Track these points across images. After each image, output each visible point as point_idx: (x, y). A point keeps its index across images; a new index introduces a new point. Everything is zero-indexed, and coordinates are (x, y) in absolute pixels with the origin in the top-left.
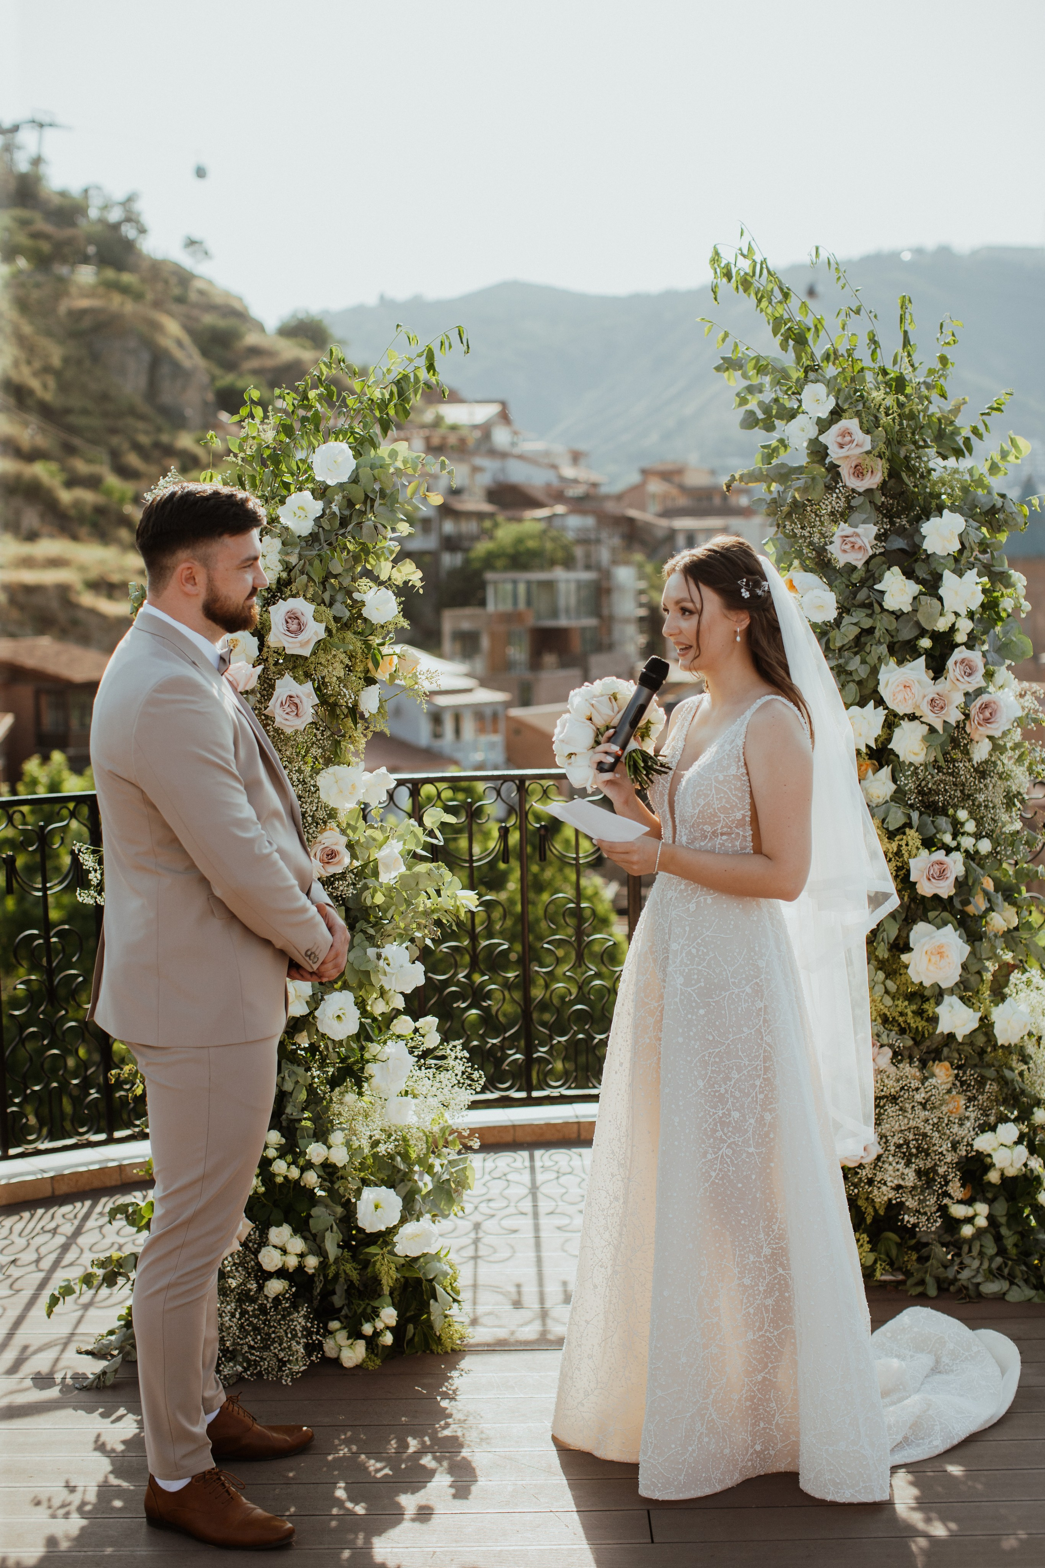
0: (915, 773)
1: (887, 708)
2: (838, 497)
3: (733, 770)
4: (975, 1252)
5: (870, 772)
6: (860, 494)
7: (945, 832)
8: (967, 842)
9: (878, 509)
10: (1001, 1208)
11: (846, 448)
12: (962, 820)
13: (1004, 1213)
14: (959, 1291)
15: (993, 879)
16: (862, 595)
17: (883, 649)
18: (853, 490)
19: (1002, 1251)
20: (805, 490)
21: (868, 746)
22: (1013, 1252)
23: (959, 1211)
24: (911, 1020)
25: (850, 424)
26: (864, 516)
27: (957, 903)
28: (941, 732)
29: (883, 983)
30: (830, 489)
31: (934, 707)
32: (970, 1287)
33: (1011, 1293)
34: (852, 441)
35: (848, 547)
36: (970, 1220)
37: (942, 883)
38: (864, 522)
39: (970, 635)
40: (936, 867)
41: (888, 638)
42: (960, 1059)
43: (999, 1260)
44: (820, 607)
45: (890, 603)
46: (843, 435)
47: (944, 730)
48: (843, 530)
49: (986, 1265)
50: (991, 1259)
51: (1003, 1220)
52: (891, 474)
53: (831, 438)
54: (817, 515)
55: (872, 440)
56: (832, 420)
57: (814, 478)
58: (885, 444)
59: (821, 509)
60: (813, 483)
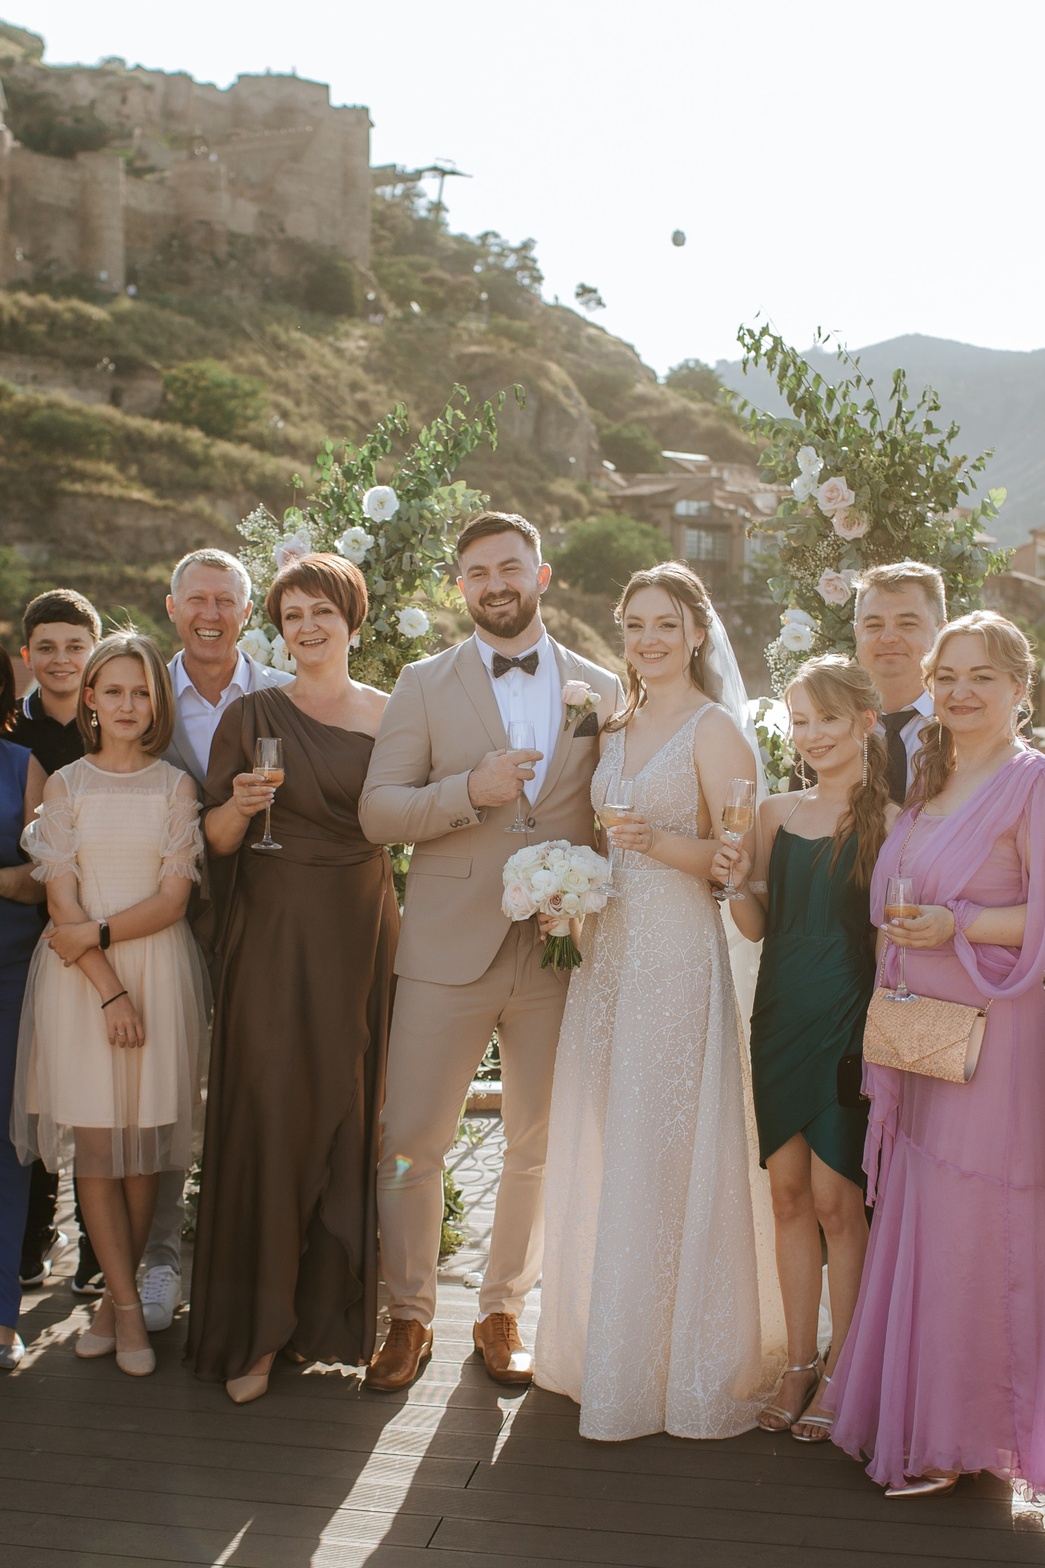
2: (827, 545)
6: (849, 542)
11: (833, 502)
18: (844, 539)
20: (798, 536)
25: (839, 482)
26: (850, 562)
30: (823, 536)
34: (837, 497)
35: (831, 588)
38: (848, 568)
44: (798, 638)
46: (832, 491)
48: (827, 574)
52: (876, 526)
53: (821, 493)
54: (813, 560)
55: (857, 495)
56: (823, 478)
57: (809, 527)
58: (871, 499)
59: (816, 554)
60: (807, 531)
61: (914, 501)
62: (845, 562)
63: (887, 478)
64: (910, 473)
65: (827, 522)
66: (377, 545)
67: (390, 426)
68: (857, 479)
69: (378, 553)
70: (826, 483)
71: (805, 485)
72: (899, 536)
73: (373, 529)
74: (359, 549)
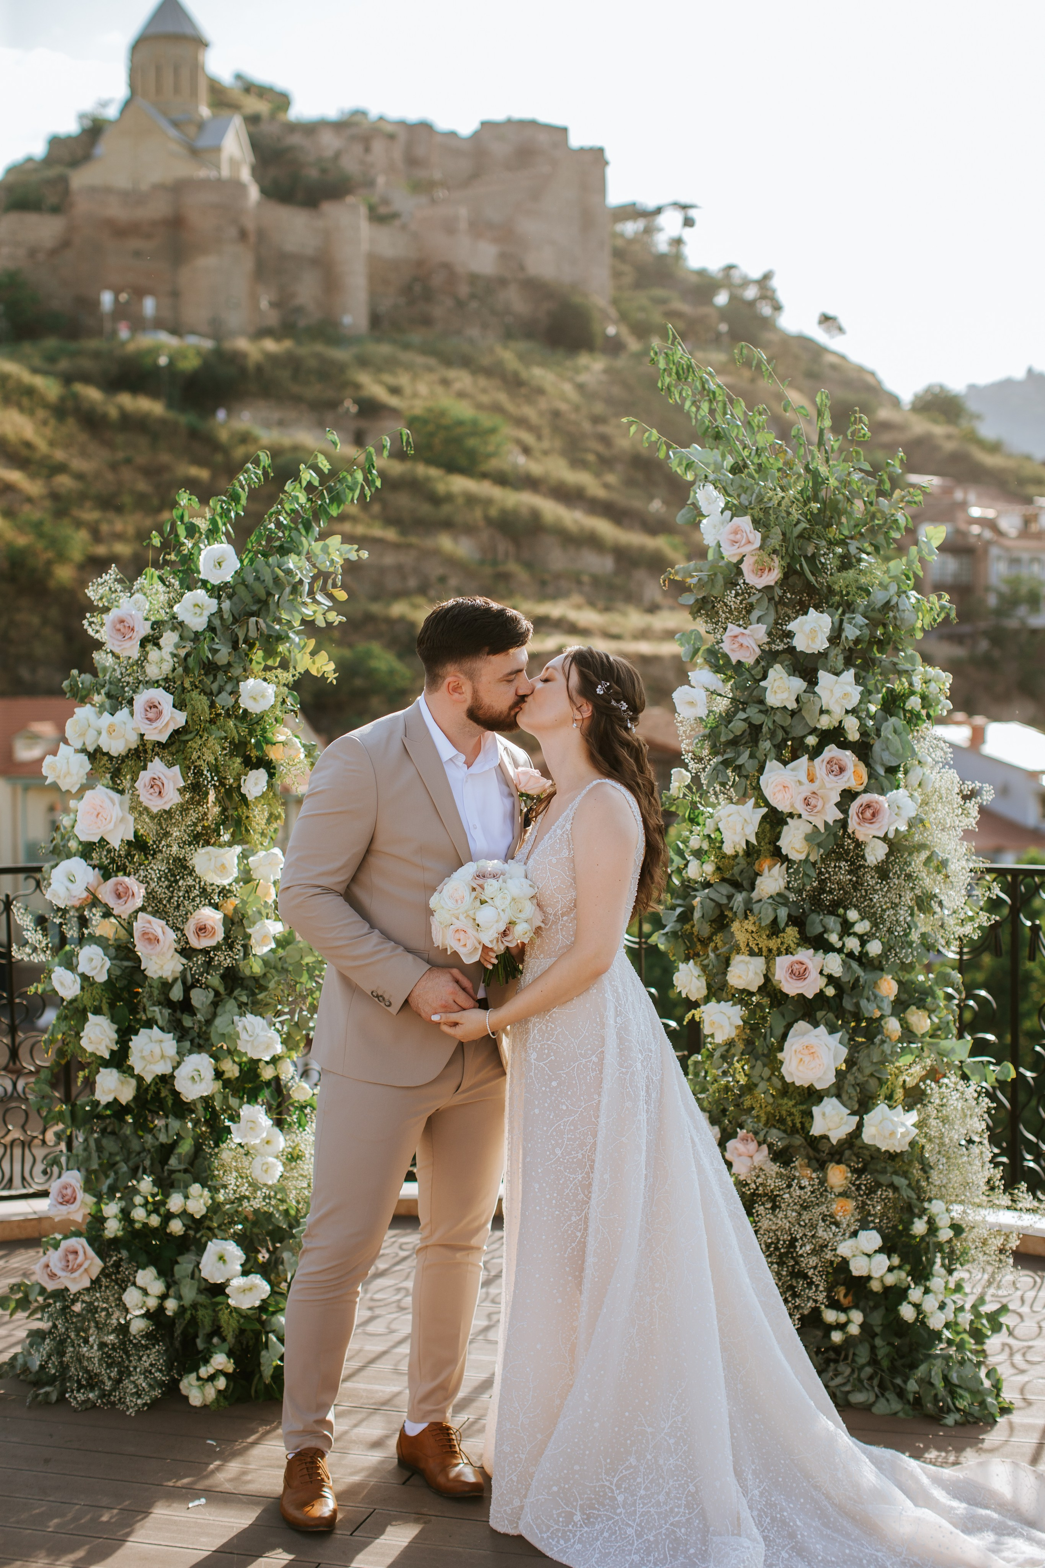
0: (797, 872)
1: (767, 804)
2: (737, 595)
4: (849, 1361)
5: (765, 870)
6: (760, 591)
7: (832, 932)
8: (852, 944)
9: (775, 604)
10: (879, 1317)
11: (739, 546)
12: (851, 921)
13: (880, 1323)
15: (900, 983)
16: (756, 692)
17: (769, 746)
18: (753, 588)
19: (874, 1361)
20: (701, 585)
21: (747, 842)
22: (885, 1364)
23: (830, 1316)
24: (797, 1120)
25: (745, 522)
26: (761, 613)
27: (845, 1005)
28: (823, 831)
29: (769, 1079)
30: (731, 584)
31: (808, 804)
32: (839, 1394)
33: (878, 1405)
34: (742, 540)
36: (842, 1327)
37: (803, 982)
38: (759, 620)
39: (862, 732)
40: (796, 967)
41: (779, 736)
42: (858, 1163)
43: (869, 1370)
44: (691, 703)
45: (775, 699)
46: (736, 532)
47: (826, 830)
48: (731, 630)
49: (855, 1376)
50: (860, 1369)
51: (878, 1330)
52: (791, 571)
53: (726, 536)
54: (724, 612)
55: (764, 537)
56: (727, 518)
57: (715, 574)
58: (783, 541)
59: (726, 605)
60: (712, 579)
62: (754, 614)
65: (735, 568)
66: (220, 610)
68: (772, 517)
69: (222, 618)
70: (729, 525)
71: (715, 527)
72: (816, 581)
73: (216, 591)
74: (201, 615)
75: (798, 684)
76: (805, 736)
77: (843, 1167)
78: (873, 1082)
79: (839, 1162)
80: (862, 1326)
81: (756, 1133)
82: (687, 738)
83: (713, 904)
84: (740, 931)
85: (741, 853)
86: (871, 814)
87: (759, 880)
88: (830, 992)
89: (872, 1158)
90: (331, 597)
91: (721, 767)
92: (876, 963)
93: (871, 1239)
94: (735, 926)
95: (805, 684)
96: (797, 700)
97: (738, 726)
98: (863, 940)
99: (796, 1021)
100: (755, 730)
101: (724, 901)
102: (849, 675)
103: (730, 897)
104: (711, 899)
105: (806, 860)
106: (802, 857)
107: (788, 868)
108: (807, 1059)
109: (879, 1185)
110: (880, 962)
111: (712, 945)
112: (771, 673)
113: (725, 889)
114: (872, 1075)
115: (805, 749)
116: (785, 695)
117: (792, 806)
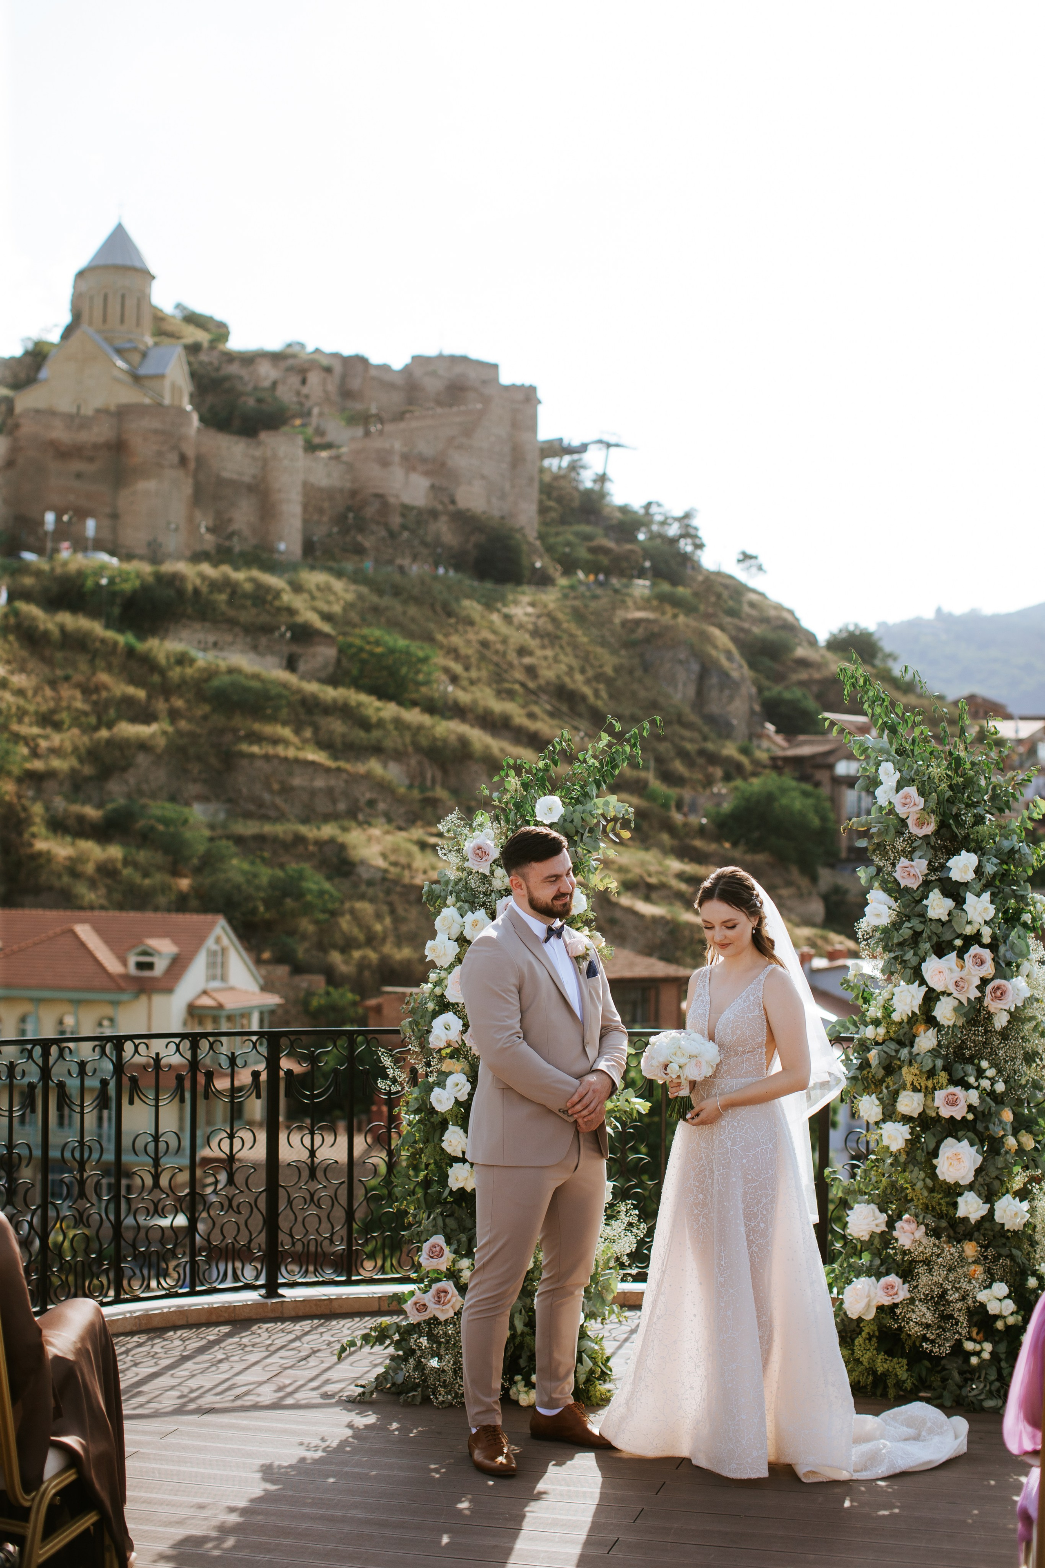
0: (947, 1033)
1: (927, 986)
2: (904, 841)
3: (757, 1013)
4: (982, 1379)
5: (922, 1032)
6: (920, 838)
7: (971, 1076)
8: (985, 1083)
9: (933, 847)
10: (1002, 1348)
11: (908, 806)
12: (984, 1068)
13: (1003, 1351)
14: (969, 1405)
15: (1014, 1113)
16: (918, 909)
17: (928, 946)
18: (916, 836)
21: (913, 1012)
23: (969, 1346)
24: (944, 1208)
25: (912, 790)
26: (922, 853)
27: (980, 1127)
28: (966, 1004)
29: (924, 1180)
30: (900, 833)
31: (958, 986)
32: (975, 1402)
34: (910, 803)
35: (908, 875)
36: (978, 1354)
37: (954, 1108)
38: (920, 858)
39: (994, 937)
40: (950, 1097)
41: (935, 939)
42: (985, 1240)
43: (997, 1384)
44: (878, 915)
45: (932, 914)
46: (906, 798)
47: (968, 1004)
49: (988, 1388)
50: (991, 1383)
51: (1003, 1356)
52: (942, 825)
53: (897, 799)
54: (893, 852)
55: (926, 801)
56: (899, 787)
57: (888, 826)
58: (938, 804)
59: (895, 848)
60: (886, 830)
61: (975, 805)
62: (918, 854)
63: (951, 787)
64: (969, 782)
65: (903, 822)
67: (558, 747)
68: (927, 788)
70: (901, 792)
71: (885, 792)
72: (960, 833)
75: (950, 903)
76: (953, 940)
77: (974, 1243)
78: (996, 1183)
79: (970, 1240)
80: (991, 1353)
81: (917, 1216)
82: (865, 940)
83: (885, 1055)
84: (908, 1074)
85: (906, 1020)
86: (1000, 994)
87: (917, 1040)
88: (970, 1117)
89: (994, 1236)
90: (617, 835)
91: (893, 961)
92: (999, 1099)
93: (1001, 1289)
94: (904, 1070)
95: (954, 904)
96: (949, 915)
97: (906, 932)
98: (993, 1081)
99: (946, 1138)
100: (917, 935)
101: (893, 1054)
102: (987, 896)
103: (897, 1051)
104: (885, 1052)
105: (954, 1026)
106: (951, 1023)
107: (939, 1031)
108: (955, 1163)
109: (1000, 1256)
110: (1002, 1098)
111: (885, 1084)
112: (931, 894)
113: (893, 1046)
114: (997, 1178)
115: (953, 948)
116: (941, 911)
117: (947, 987)
